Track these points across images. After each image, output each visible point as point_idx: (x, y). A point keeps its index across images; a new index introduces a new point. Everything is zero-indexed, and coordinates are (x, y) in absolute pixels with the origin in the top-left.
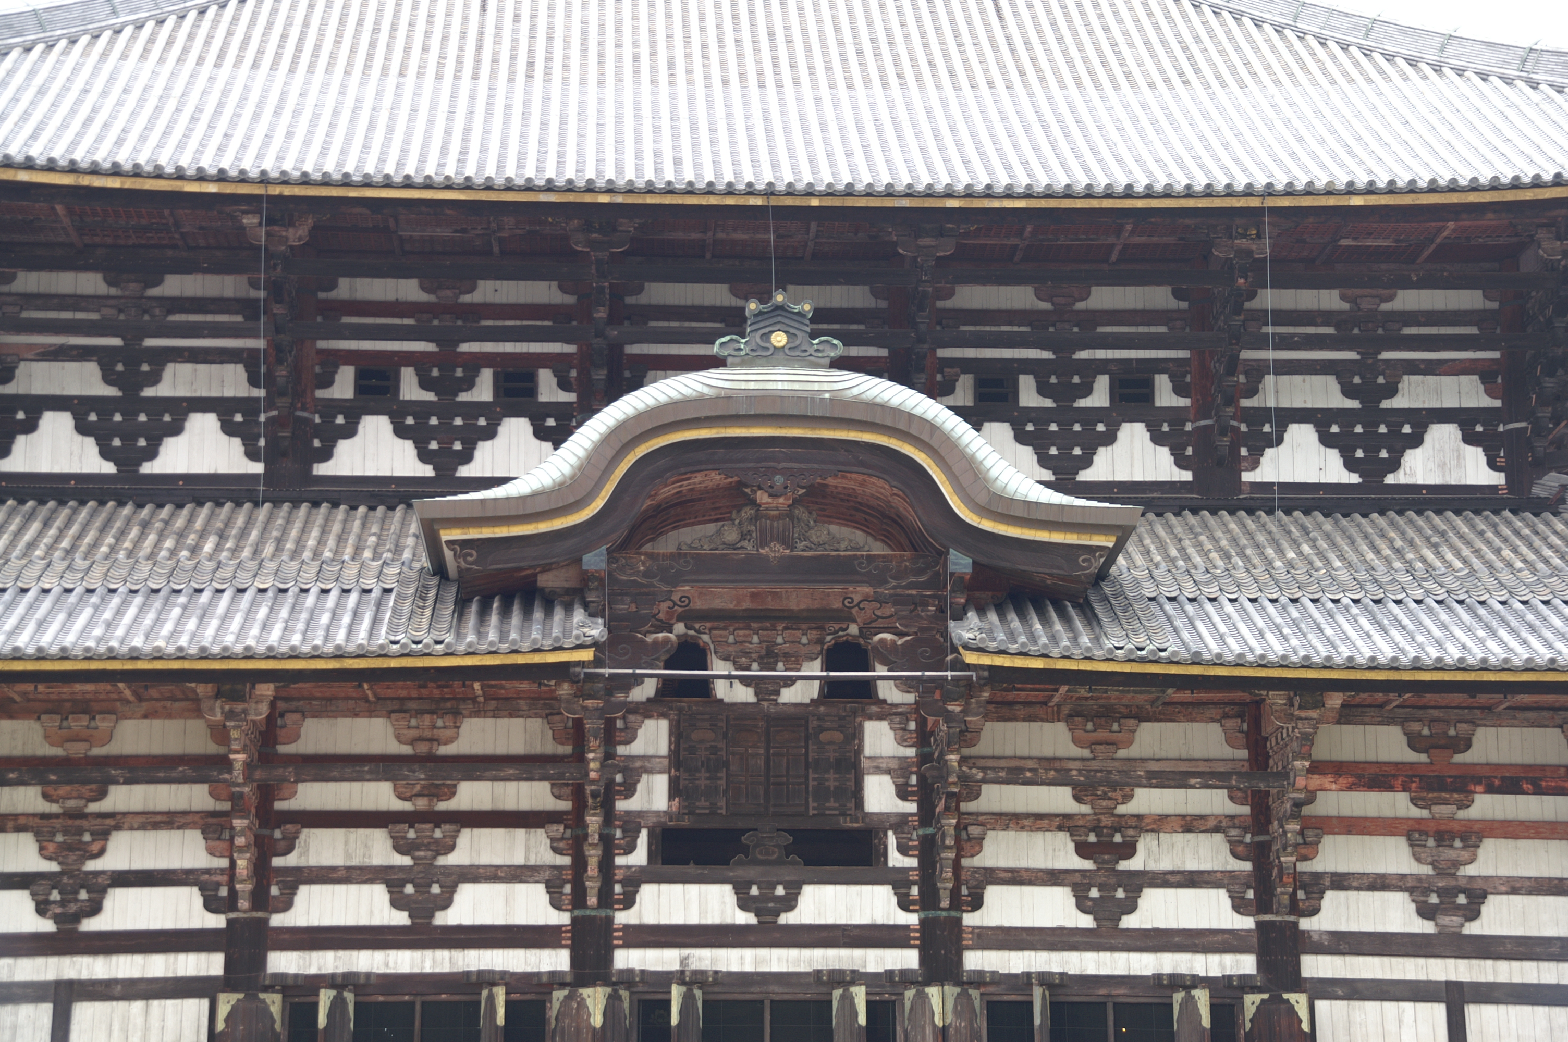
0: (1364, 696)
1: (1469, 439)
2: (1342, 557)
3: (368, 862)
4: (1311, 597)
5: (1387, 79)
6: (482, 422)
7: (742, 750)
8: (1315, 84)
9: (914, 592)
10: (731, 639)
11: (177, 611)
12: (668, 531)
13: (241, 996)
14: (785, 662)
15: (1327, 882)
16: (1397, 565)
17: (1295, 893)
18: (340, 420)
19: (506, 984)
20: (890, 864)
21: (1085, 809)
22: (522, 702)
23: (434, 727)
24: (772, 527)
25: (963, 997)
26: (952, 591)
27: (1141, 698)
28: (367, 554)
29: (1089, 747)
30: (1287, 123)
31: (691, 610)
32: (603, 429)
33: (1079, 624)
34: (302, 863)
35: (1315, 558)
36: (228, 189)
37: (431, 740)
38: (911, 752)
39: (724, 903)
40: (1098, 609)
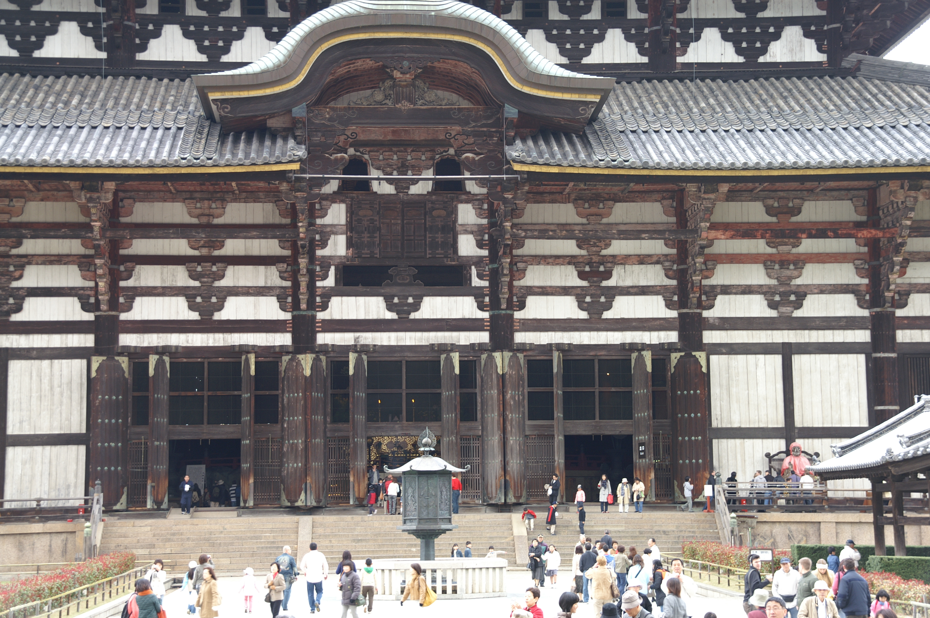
0: (741, 185)
1: (807, 34)
2: (732, 106)
3: (174, 284)
4: (713, 129)
6: (235, 29)
7: (388, 221)
9: (485, 129)
10: (381, 157)
11: (56, 139)
12: (344, 94)
13: (105, 358)
14: (413, 170)
15: (719, 290)
16: (763, 109)
17: (700, 297)
18: (151, 27)
19: (255, 353)
20: (473, 285)
21: (584, 252)
22: (261, 194)
23: (210, 208)
24: (403, 91)
25: (514, 358)
26: (507, 129)
27: (616, 189)
28: (168, 107)
29: (586, 217)
31: (357, 140)
32: (302, 33)
33: (579, 147)
34: (137, 284)
35: (716, 107)
37: (209, 215)
38: (485, 221)
39: (379, 307)
40: (591, 138)
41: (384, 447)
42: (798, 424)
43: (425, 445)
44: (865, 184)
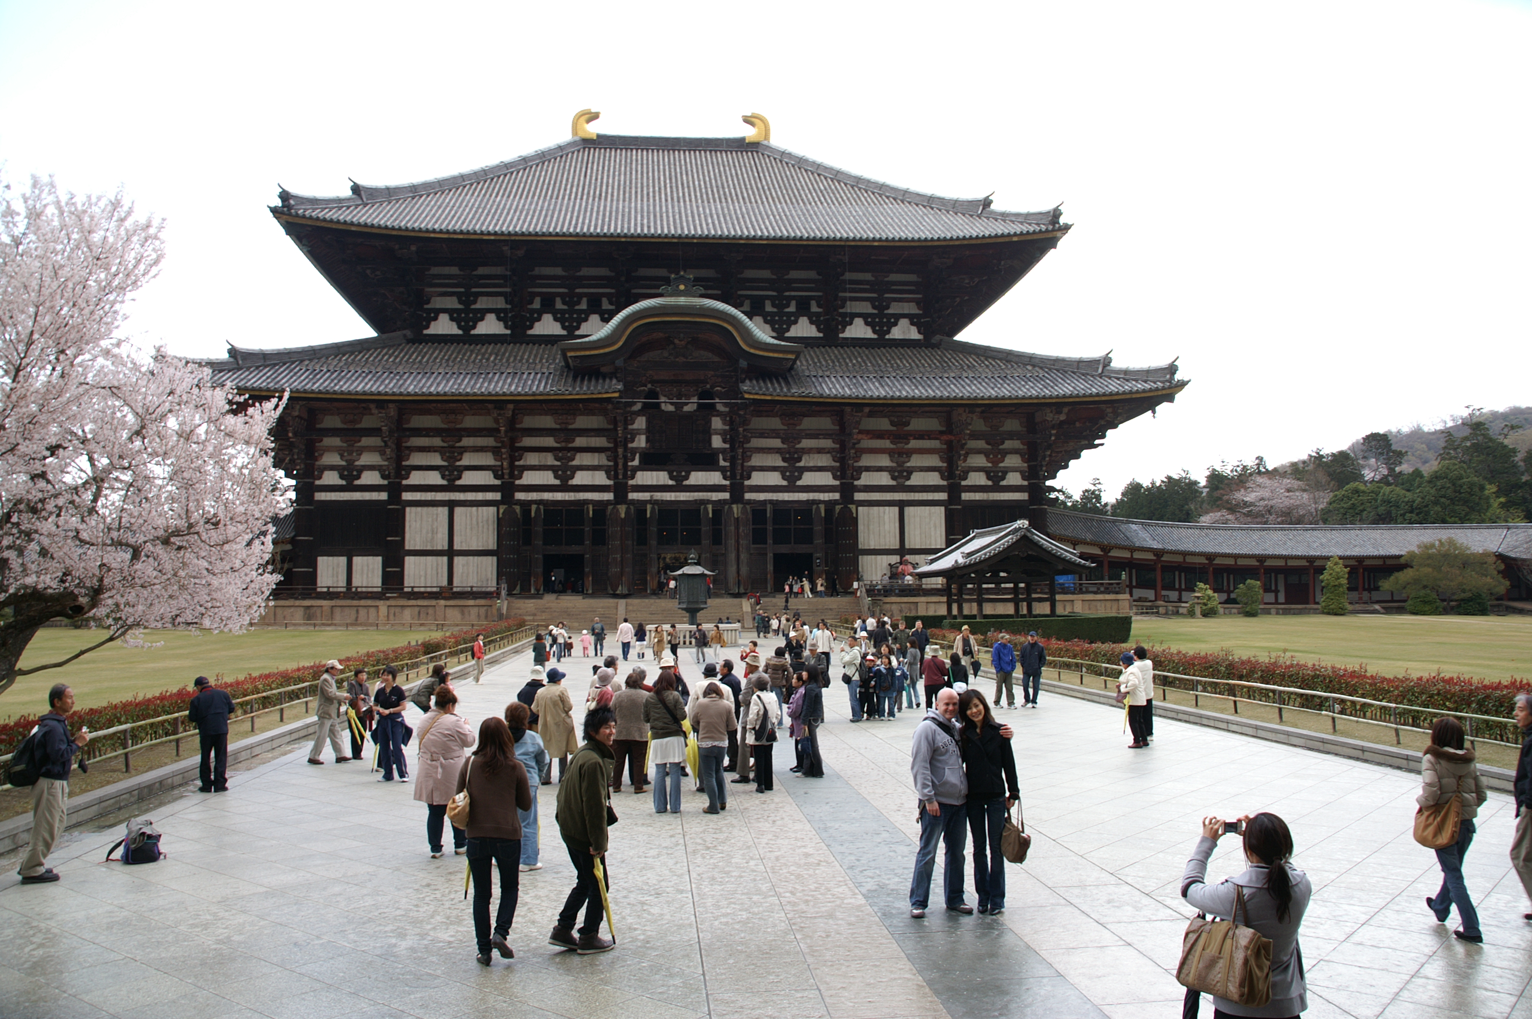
0: (876, 408)
1: (912, 324)
2: (871, 362)
3: (546, 464)
4: (860, 375)
5: (886, 204)
6: (583, 316)
7: (670, 427)
8: (863, 204)
9: (728, 374)
10: (667, 390)
11: (481, 380)
12: (645, 353)
13: (507, 506)
14: (685, 397)
15: (863, 469)
16: (888, 365)
17: (853, 473)
18: (536, 315)
19: (593, 504)
20: (721, 465)
21: (785, 446)
22: (596, 411)
23: (567, 419)
24: (680, 351)
25: (744, 508)
26: (741, 373)
27: (804, 410)
28: (544, 361)
29: (787, 426)
30: (854, 217)
31: (653, 380)
32: (621, 318)
33: (783, 385)
34: (525, 464)
35: (862, 363)
36: (498, 238)
37: (566, 423)
38: (727, 427)
39: (664, 478)
40: (790, 379)
41: (668, 560)
42: (907, 546)
43: (692, 559)
44: (945, 409)
